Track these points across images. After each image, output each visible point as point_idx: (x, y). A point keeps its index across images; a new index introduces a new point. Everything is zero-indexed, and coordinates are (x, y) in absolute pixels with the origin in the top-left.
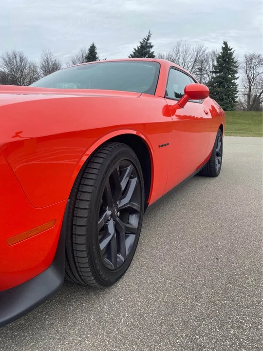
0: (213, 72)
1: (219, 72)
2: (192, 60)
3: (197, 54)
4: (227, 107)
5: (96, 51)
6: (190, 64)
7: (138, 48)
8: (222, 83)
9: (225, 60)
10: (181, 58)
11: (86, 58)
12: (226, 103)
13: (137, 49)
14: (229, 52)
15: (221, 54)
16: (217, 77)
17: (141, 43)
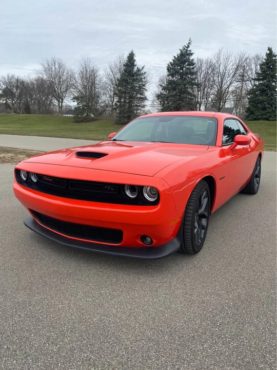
0: (255, 80)
1: (262, 80)
2: (234, 67)
3: (239, 62)
4: (270, 117)
5: (135, 58)
6: (231, 71)
7: (178, 56)
8: (265, 91)
9: (269, 67)
10: (221, 66)
11: (124, 65)
12: (269, 112)
13: (176, 57)
14: (274, 58)
15: (264, 61)
16: (260, 84)
17: (181, 51)
